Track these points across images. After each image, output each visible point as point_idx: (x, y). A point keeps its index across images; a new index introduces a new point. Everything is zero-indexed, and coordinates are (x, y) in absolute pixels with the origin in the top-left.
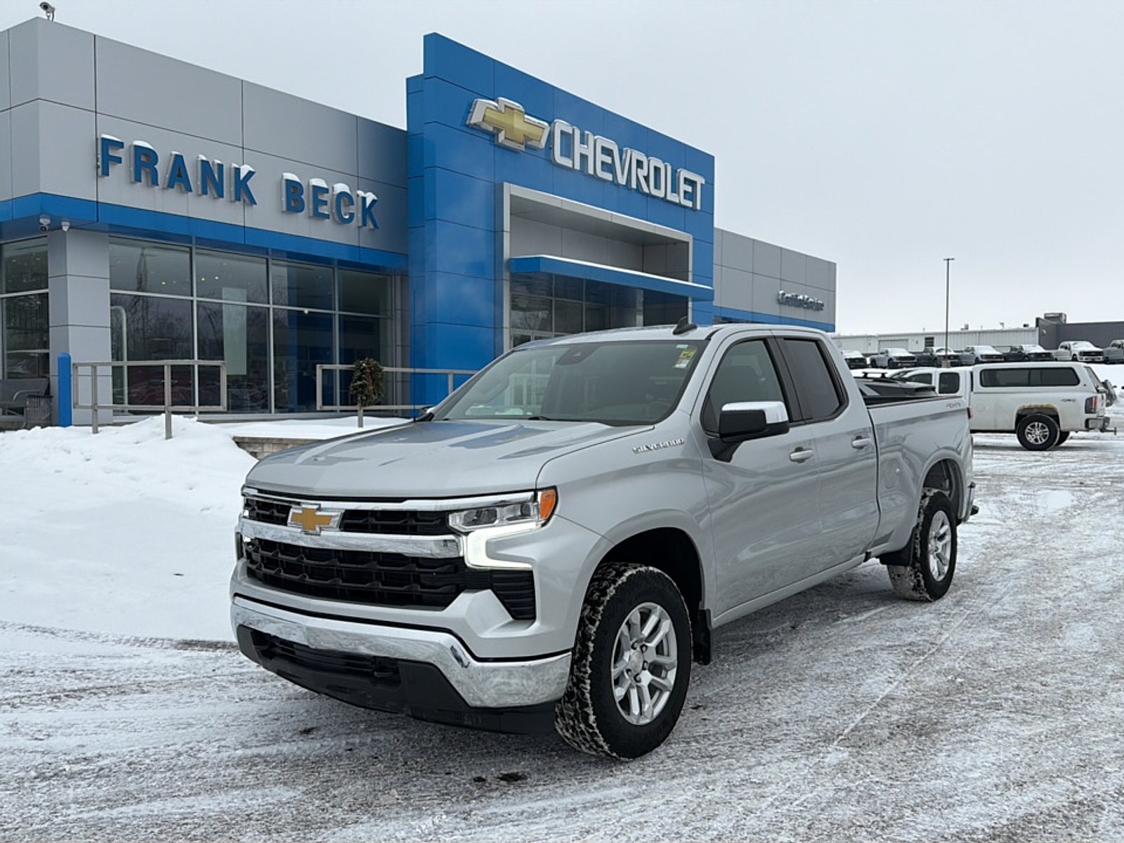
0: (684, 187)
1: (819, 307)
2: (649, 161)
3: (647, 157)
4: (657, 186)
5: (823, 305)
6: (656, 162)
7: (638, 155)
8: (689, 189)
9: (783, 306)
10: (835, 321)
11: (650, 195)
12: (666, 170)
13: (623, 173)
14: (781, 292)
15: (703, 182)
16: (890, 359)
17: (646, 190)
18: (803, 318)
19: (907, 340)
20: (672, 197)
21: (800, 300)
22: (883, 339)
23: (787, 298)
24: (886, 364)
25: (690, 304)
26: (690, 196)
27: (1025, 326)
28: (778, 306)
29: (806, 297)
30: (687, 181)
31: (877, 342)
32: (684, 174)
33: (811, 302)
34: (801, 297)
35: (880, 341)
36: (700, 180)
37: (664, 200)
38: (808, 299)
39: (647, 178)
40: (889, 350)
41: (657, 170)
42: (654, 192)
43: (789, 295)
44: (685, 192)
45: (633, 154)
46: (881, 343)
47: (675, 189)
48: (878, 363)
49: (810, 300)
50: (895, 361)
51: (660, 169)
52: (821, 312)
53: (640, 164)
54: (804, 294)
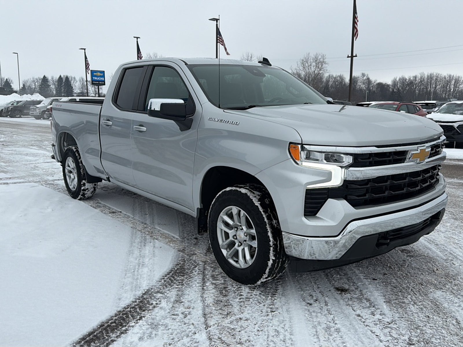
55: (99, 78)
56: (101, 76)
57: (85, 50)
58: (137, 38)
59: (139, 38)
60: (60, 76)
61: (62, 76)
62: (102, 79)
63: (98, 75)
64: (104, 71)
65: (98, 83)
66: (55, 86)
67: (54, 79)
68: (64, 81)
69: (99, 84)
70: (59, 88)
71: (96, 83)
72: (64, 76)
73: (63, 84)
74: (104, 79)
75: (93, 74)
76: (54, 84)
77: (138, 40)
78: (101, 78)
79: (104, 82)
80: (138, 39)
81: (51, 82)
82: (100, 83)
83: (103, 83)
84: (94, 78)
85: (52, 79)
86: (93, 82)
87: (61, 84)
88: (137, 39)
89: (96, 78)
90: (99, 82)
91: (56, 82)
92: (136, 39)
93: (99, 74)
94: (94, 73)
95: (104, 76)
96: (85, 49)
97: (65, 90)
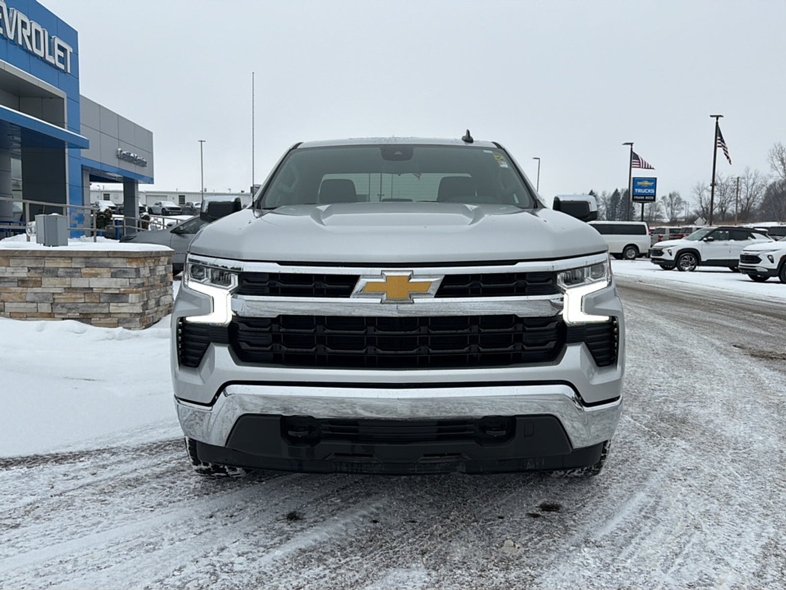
0: (58, 52)
1: (143, 164)
2: (31, 23)
3: (30, 20)
4: (38, 47)
5: (146, 163)
6: (36, 26)
7: (22, 17)
8: (62, 54)
9: (121, 161)
10: (153, 175)
11: (32, 54)
12: (44, 35)
13: (11, 30)
14: (119, 149)
15: (72, 51)
16: (164, 209)
17: (30, 48)
18: (134, 172)
19: (166, 196)
20: (49, 58)
21: (132, 157)
22: (149, 194)
23: (124, 154)
24: (160, 212)
25: (67, 150)
26: (62, 60)
27: (242, 192)
28: (117, 160)
29: (136, 155)
30: (61, 48)
31: (145, 196)
32: (58, 41)
33: (139, 160)
34: (132, 155)
35: (146, 196)
36: (69, 49)
37: (43, 59)
38: (137, 157)
39: (30, 38)
40: (162, 202)
41: (37, 32)
42: (36, 51)
43: (125, 152)
44: (59, 56)
45: (18, 14)
46: (148, 197)
47: (51, 53)
48: (154, 211)
49: (138, 158)
50: (167, 210)
51: (39, 32)
52: (145, 168)
53: (24, 24)
54: (134, 153)
55: (645, 191)
56: (649, 187)
57: (632, 146)
58: (717, 117)
59: (721, 116)
60: (617, 190)
61: (619, 191)
62: (652, 191)
63: (644, 185)
64: (656, 179)
65: (643, 198)
66: (606, 206)
67: (606, 196)
68: (621, 198)
69: (645, 200)
70: (612, 210)
71: (639, 198)
72: (623, 190)
73: (619, 204)
74: (654, 192)
75: (636, 184)
76: (606, 203)
77: (719, 121)
78: (649, 191)
79: (655, 196)
80: (719, 118)
81: (601, 200)
82: (647, 198)
83: (652, 198)
84: (636, 190)
85: (604, 195)
86: (635, 197)
87: (616, 204)
88: (717, 119)
89: (640, 191)
90: (645, 196)
91: (608, 200)
92: (715, 118)
93: (646, 183)
94: (638, 183)
95: (654, 187)
96: (631, 144)
97: (621, 213)
